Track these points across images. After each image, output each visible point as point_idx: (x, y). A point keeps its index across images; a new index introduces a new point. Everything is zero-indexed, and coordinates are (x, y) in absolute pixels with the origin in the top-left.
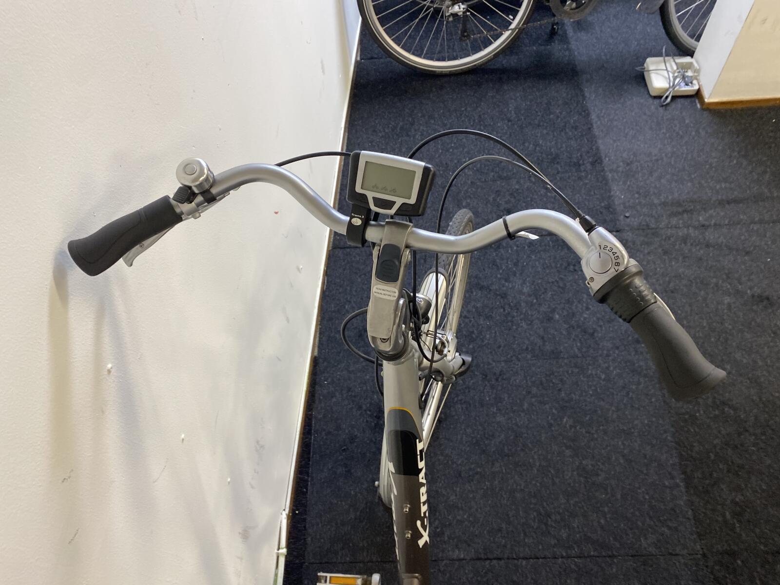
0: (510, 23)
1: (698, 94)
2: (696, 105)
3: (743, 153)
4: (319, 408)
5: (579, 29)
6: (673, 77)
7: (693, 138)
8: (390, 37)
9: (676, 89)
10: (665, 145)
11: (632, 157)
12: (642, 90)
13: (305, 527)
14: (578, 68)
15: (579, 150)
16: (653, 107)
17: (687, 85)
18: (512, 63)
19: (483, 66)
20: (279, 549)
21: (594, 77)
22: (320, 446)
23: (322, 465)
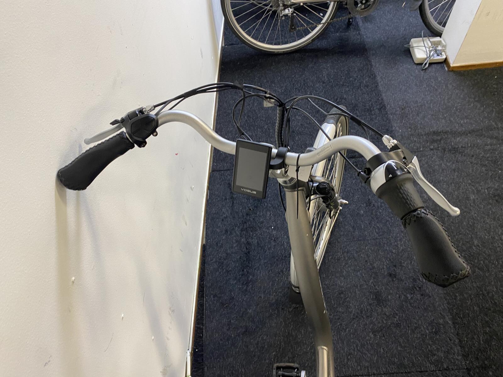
0: (322, 20)
1: (446, 61)
2: (445, 68)
3: (477, 99)
4: (208, 279)
5: (366, 21)
6: (429, 50)
7: (444, 90)
8: (244, 31)
9: (431, 59)
10: (425, 96)
11: (405, 104)
12: (410, 60)
13: (203, 360)
14: (367, 47)
15: (370, 100)
16: (417, 71)
17: (438, 55)
18: (323, 44)
19: (304, 48)
21: (377, 52)
22: (210, 305)
23: (212, 318)
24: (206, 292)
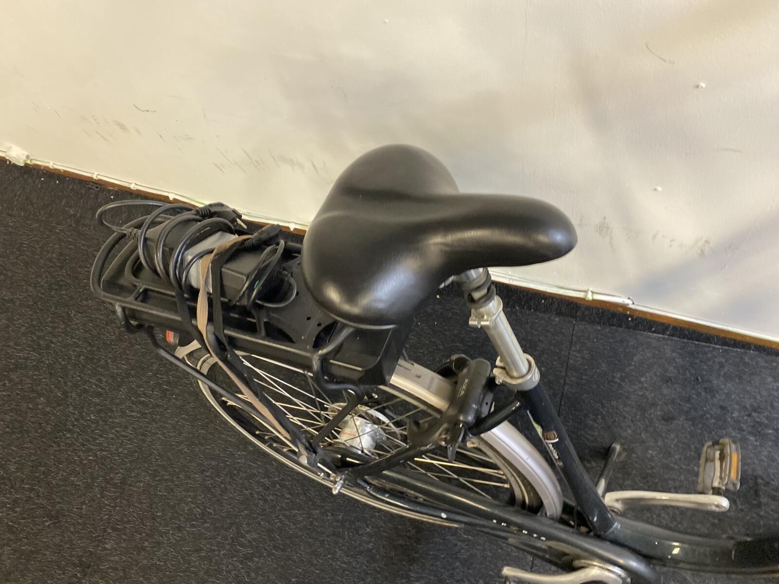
13: (612, 325)
22: (705, 353)
23: (681, 351)
24: (733, 351)
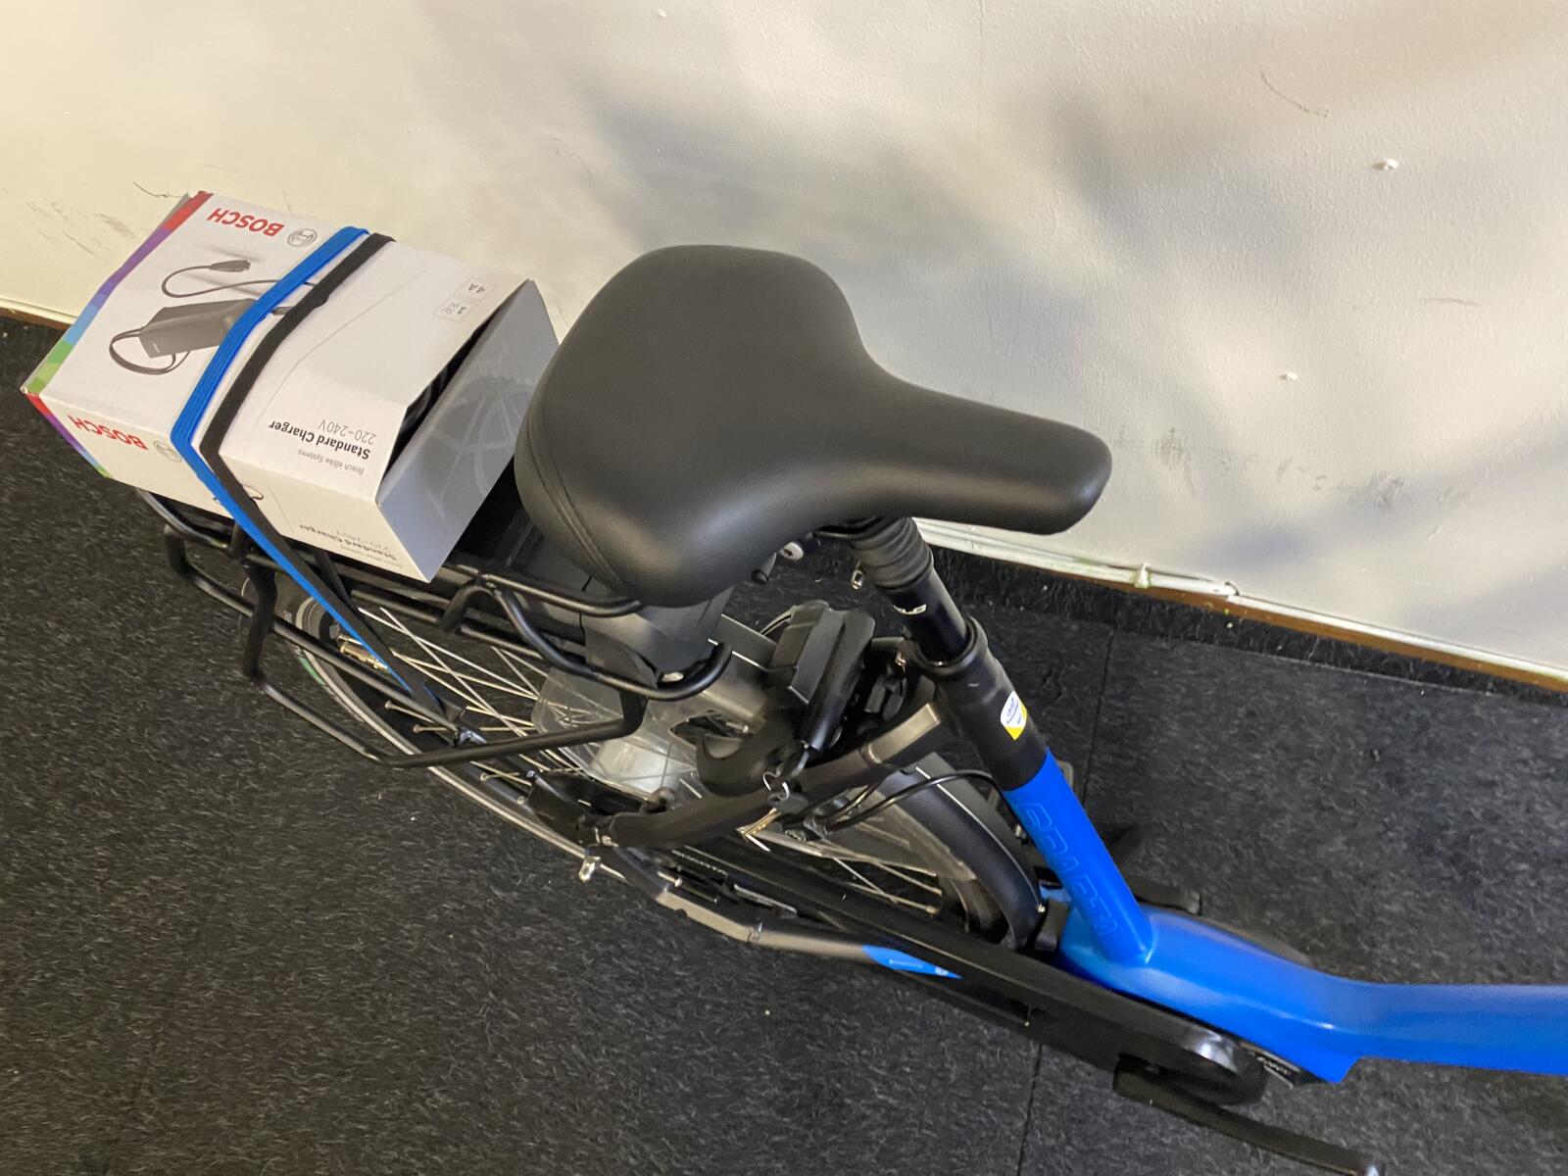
4: (1502, 711)
13: (1193, 639)
20: (1150, 571)
22: (1390, 697)
24: (1448, 693)
